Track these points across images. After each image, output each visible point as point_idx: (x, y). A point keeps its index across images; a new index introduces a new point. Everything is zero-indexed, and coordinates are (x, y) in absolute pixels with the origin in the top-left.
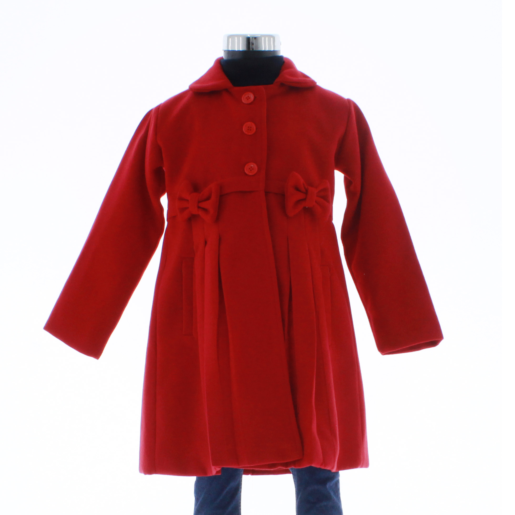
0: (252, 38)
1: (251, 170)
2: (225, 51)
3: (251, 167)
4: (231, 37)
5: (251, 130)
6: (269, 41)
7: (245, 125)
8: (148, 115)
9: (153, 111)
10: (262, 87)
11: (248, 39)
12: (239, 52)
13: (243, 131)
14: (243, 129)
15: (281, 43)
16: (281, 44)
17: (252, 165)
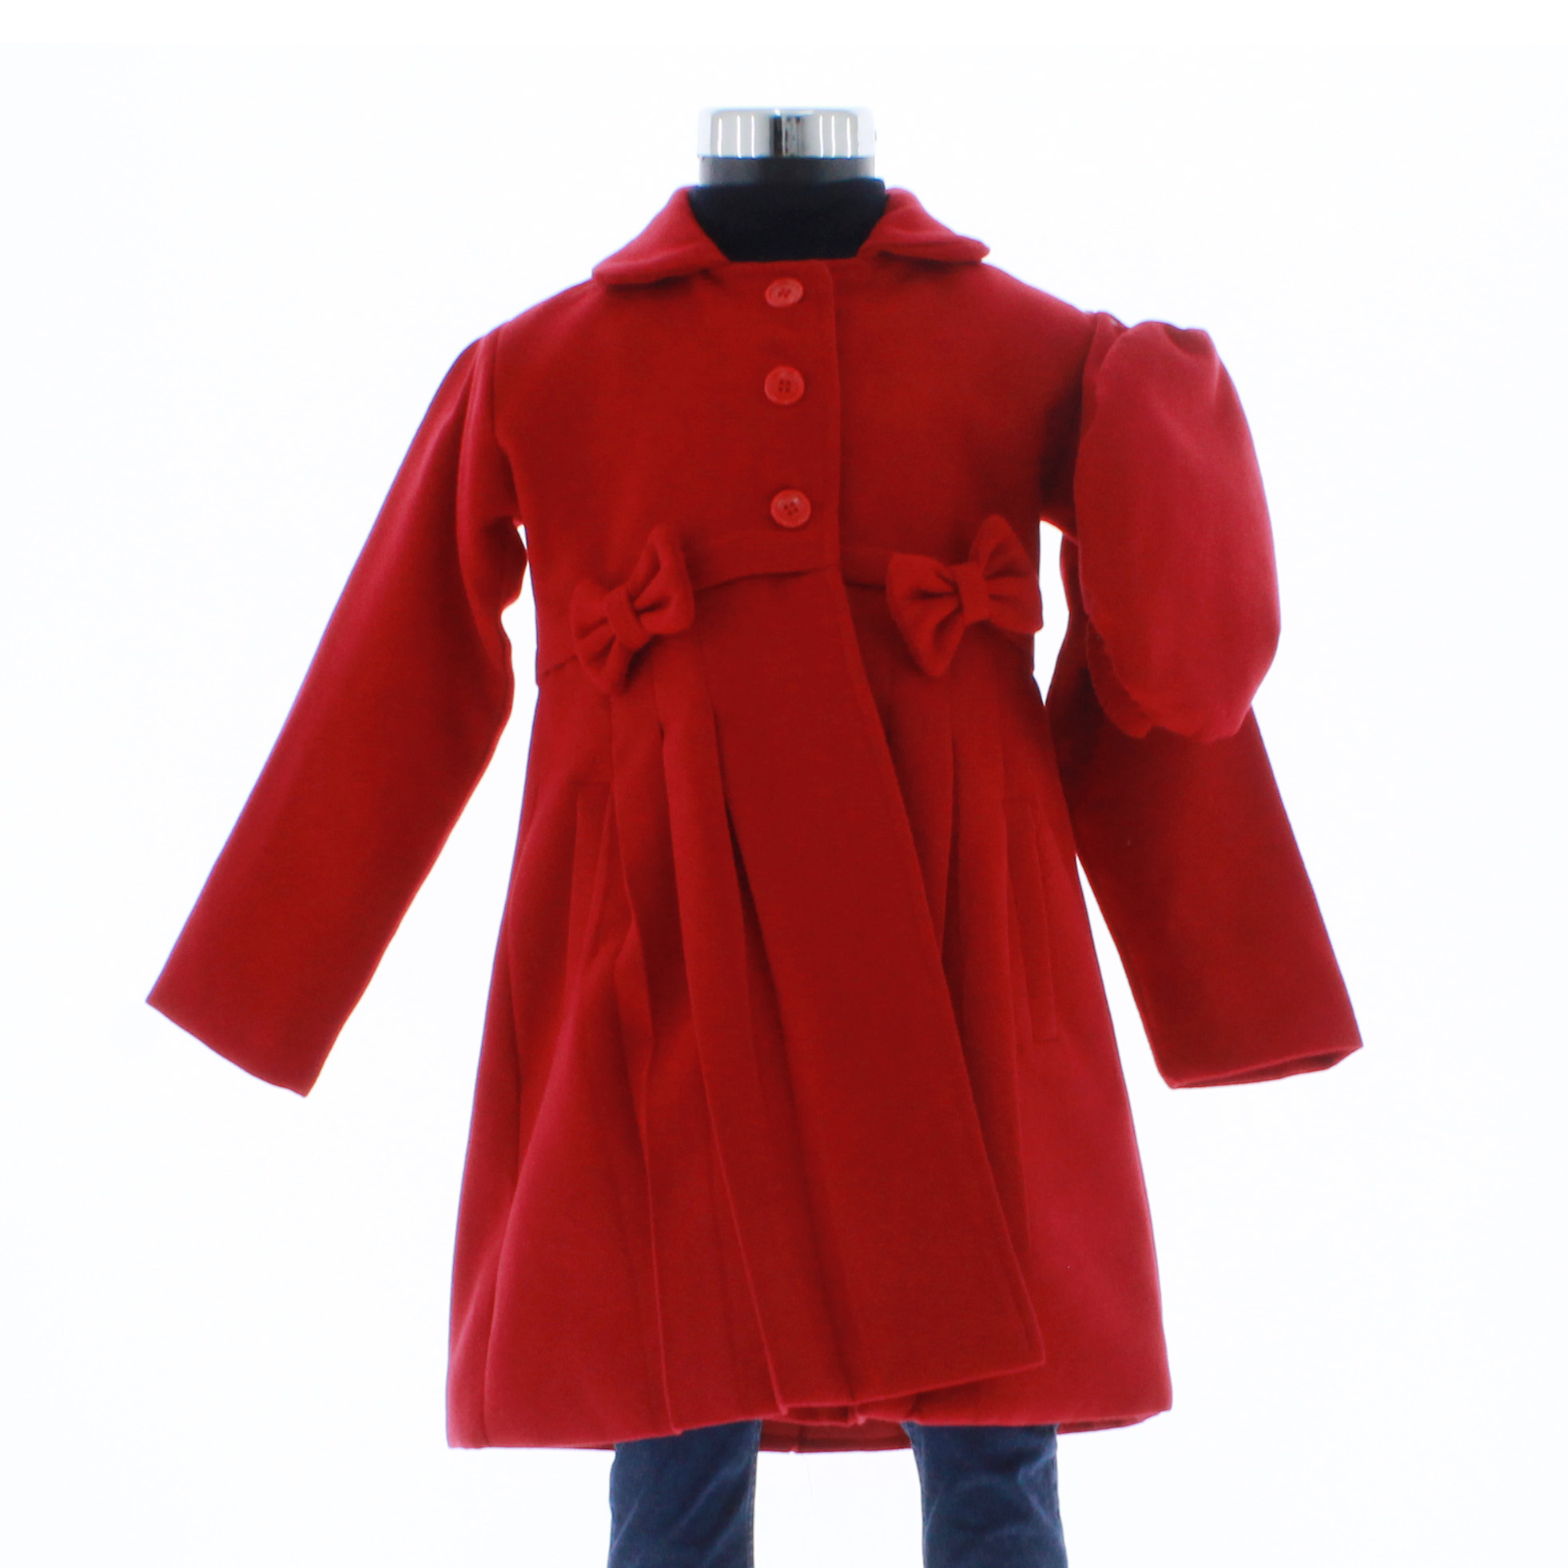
0: (789, 119)
1: (790, 514)
2: (704, 158)
3: (793, 504)
4: (721, 116)
5: (788, 390)
6: (841, 129)
7: (769, 377)
8: (465, 359)
9: (482, 345)
10: (822, 266)
11: (776, 124)
12: (747, 161)
13: (764, 394)
14: (763, 387)
15: (878, 136)
16: (876, 138)
17: (796, 500)
